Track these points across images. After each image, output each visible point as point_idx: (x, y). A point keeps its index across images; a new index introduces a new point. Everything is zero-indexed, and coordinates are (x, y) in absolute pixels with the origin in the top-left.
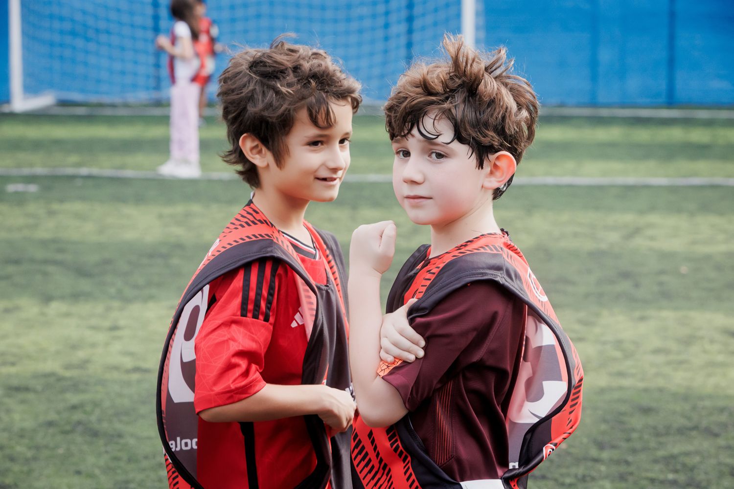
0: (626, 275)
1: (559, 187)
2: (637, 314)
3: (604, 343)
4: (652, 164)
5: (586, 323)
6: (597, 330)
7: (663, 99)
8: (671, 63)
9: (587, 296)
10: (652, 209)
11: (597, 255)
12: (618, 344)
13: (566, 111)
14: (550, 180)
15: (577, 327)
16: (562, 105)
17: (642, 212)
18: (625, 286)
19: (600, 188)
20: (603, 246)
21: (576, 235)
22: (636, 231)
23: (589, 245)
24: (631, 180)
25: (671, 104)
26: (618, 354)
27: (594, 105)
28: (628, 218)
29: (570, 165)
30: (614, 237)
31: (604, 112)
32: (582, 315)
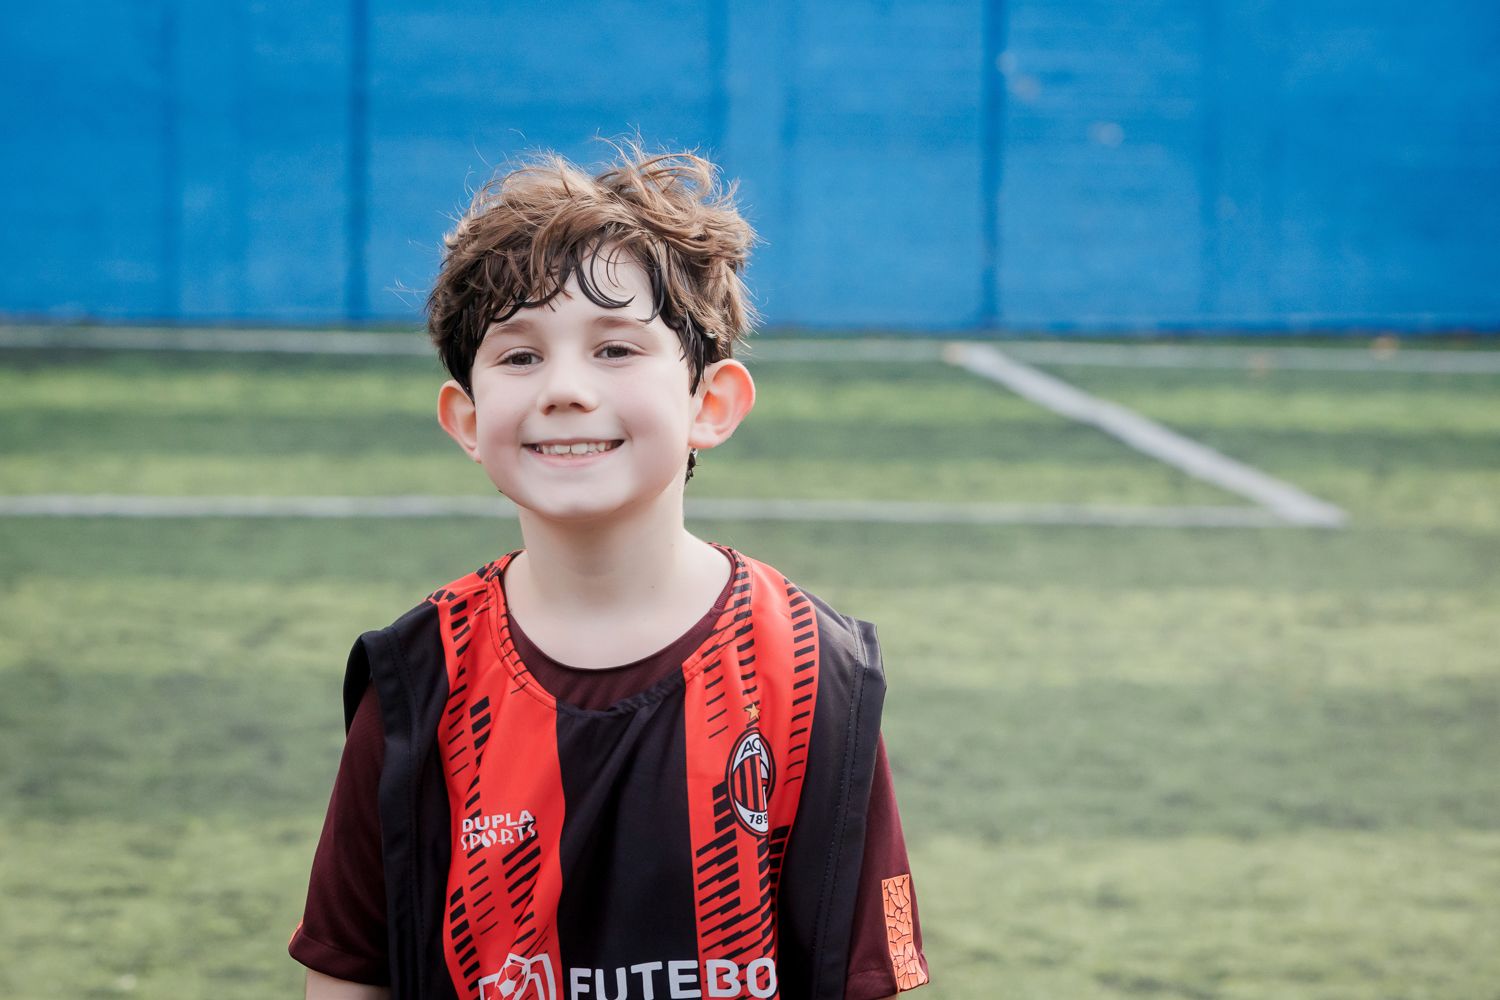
0: (246, 734)
1: (81, 521)
2: (276, 827)
3: (196, 899)
4: (311, 465)
5: (147, 851)
6: (177, 868)
7: (337, 309)
8: (358, 222)
9: (152, 785)
10: (313, 572)
11: (176, 687)
12: (229, 901)
13: (103, 336)
14: (61, 504)
15: (129, 861)
16: (91, 321)
17: (287, 580)
18: (243, 760)
19: (186, 523)
20: (193, 664)
21: (124, 637)
22: (274, 627)
23: (156, 662)
24: (260, 502)
25: (357, 317)
26: (227, 925)
27: (168, 319)
28: (255, 595)
29: (111, 466)
30: (218, 642)
31: (195, 339)
32: (140, 832)
